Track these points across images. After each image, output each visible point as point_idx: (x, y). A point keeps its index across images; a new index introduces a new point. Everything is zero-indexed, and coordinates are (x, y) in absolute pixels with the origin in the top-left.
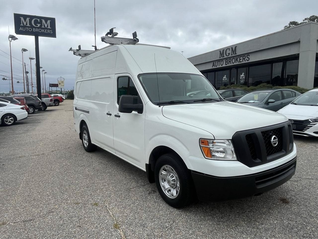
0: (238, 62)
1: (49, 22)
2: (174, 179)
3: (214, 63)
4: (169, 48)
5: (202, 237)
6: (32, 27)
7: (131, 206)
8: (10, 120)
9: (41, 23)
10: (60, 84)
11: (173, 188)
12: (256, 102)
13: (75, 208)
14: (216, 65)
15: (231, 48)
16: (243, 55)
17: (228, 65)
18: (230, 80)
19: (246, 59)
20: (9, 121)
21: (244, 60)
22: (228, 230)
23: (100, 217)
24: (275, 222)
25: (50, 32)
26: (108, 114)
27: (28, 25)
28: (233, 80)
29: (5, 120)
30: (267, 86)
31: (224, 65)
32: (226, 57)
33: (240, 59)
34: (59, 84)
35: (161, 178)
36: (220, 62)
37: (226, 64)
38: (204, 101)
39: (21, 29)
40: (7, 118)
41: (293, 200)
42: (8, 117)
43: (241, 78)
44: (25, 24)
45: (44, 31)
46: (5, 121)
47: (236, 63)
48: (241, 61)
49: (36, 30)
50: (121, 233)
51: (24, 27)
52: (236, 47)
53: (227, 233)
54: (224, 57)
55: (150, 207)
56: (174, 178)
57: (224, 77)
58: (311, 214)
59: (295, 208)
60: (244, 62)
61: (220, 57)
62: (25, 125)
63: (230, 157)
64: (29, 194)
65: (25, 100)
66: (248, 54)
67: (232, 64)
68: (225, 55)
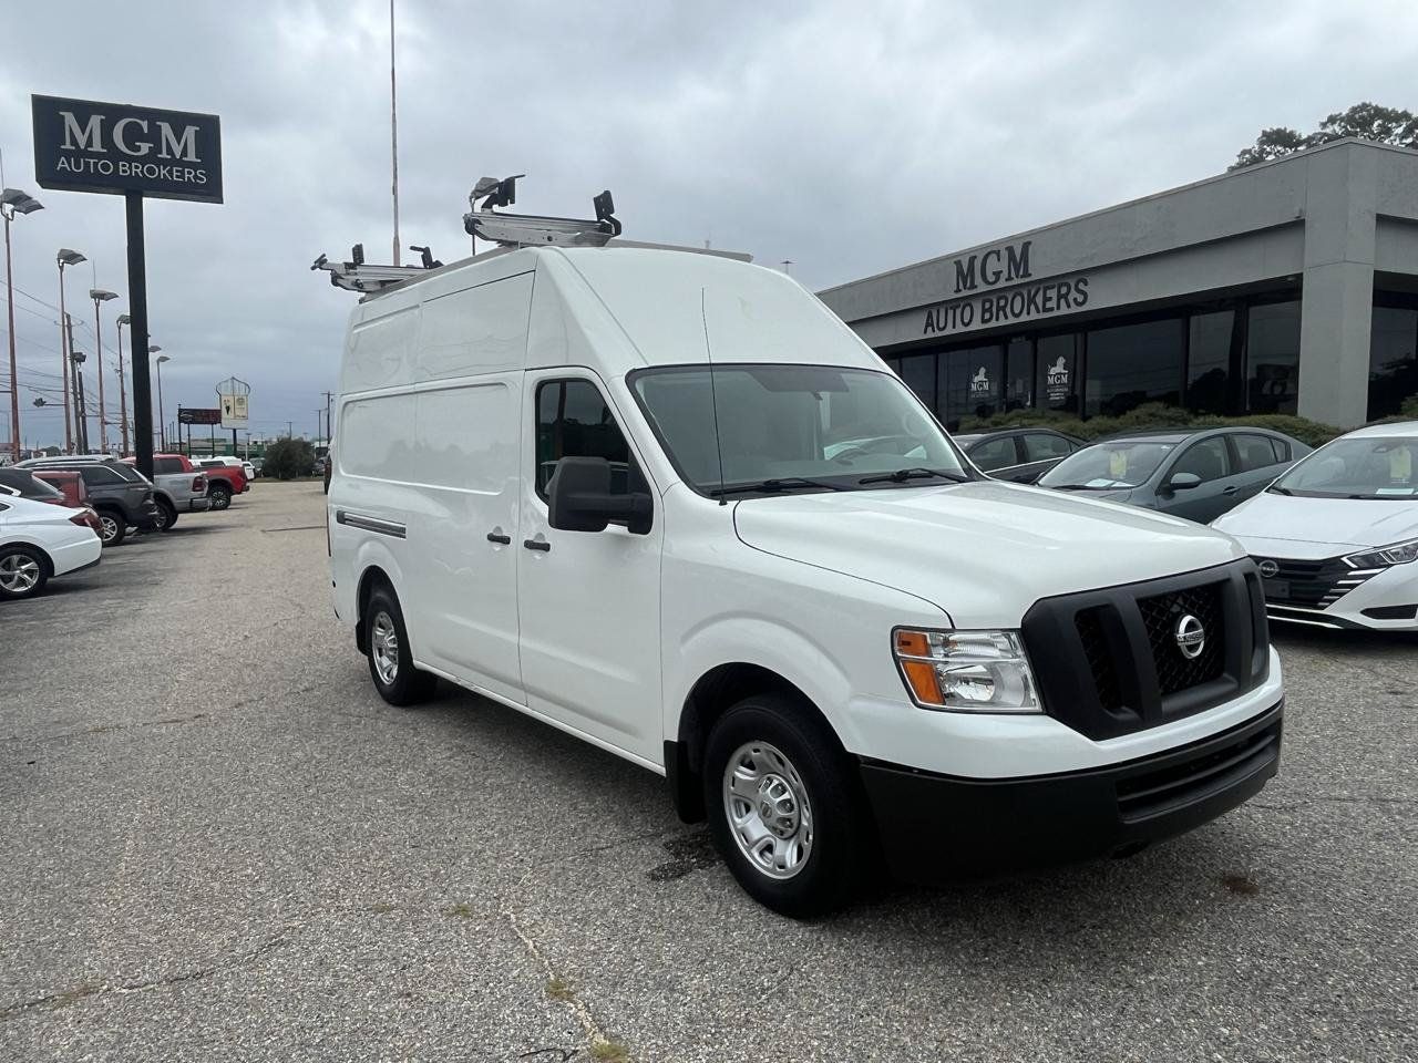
0: (1038, 312)
1: (190, 132)
2: (789, 801)
3: (930, 316)
5: (909, 1022)
6: (114, 154)
7: (609, 913)
8: (22, 575)
9: (154, 137)
10: (228, 409)
11: (785, 836)
12: (1117, 485)
13: (376, 925)
14: (941, 325)
15: (1007, 248)
16: (1058, 281)
17: (993, 324)
18: (1004, 390)
19: (1071, 298)
20: (16, 578)
21: (1062, 301)
22: (1011, 995)
23: (484, 957)
24: (1200, 963)
25: (196, 177)
26: (492, 538)
27: (97, 147)
28: (1018, 388)
30: (1168, 414)
31: (976, 325)
32: (982, 288)
33: (1046, 299)
34: (224, 410)
35: (732, 798)
36: (958, 311)
37: (984, 321)
38: (901, 480)
39: (62, 163)
40: (8, 566)
41: (1275, 879)
42: (15, 558)
43: (1051, 381)
44: (82, 141)
45: (170, 172)
47: (1028, 313)
48: (1049, 305)
49: (130, 168)
50: (582, 1014)
51: (79, 154)
52: (1026, 245)
53: (1008, 1004)
54: (973, 286)
55: (688, 918)
56: (786, 796)
57: (978, 374)
58: (1341, 932)
59: (1279, 911)
60: (1064, 311)
61: (958, 291)
62: (90, 594)
63: (1014, 700)
64: (170, 876)
65: (82, 482)
66: (1082, 276)
67: (1012, 320)
68: (978, 280)
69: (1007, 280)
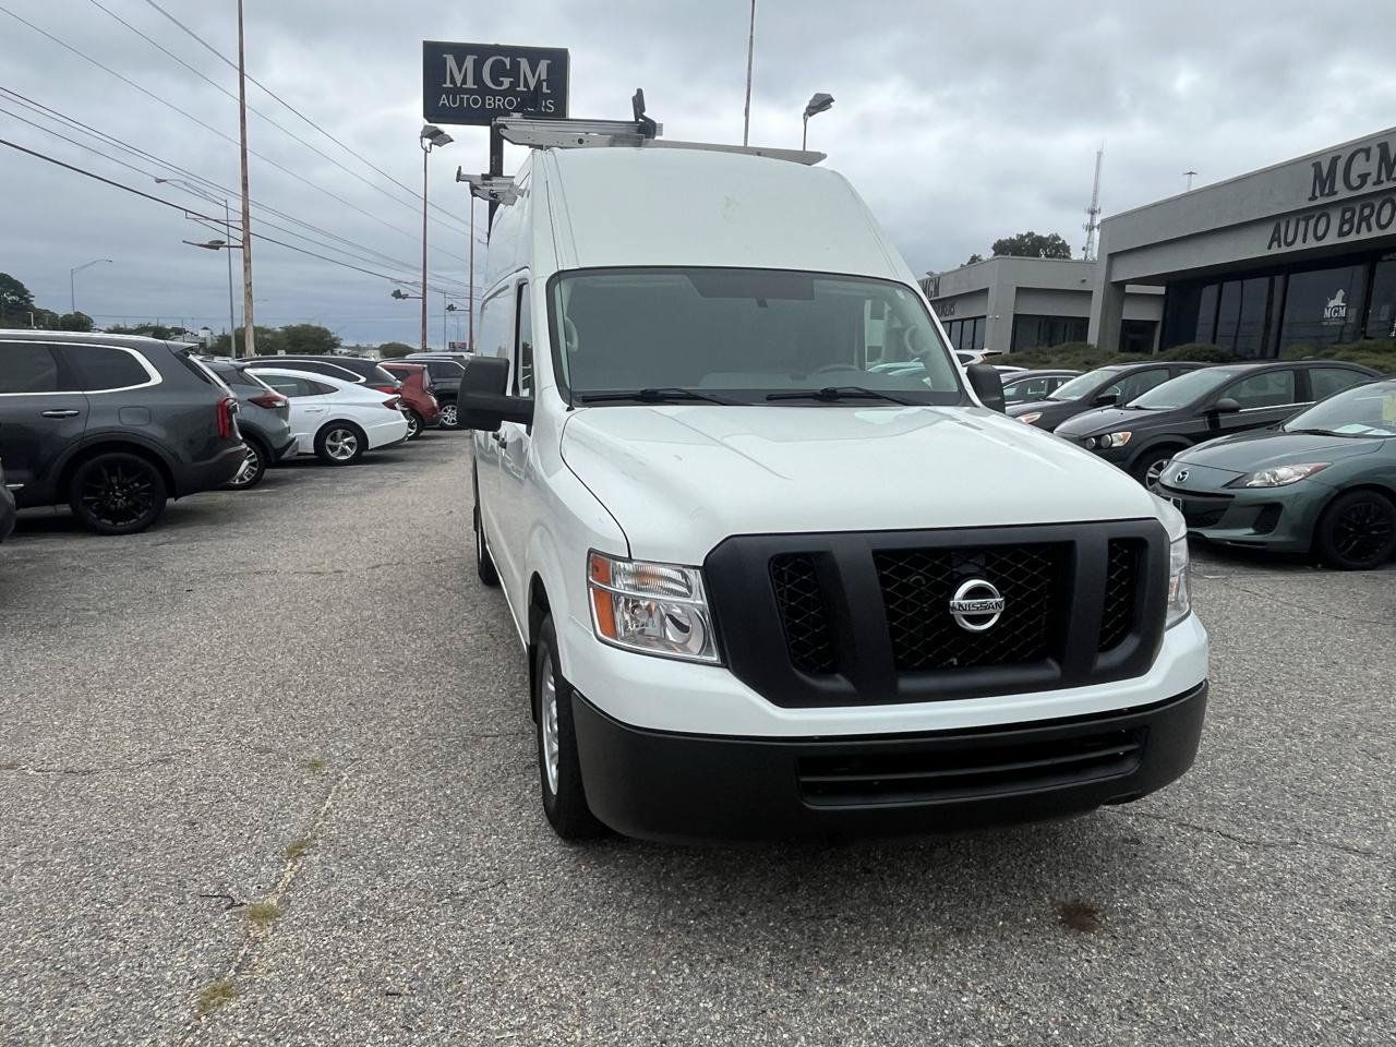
1: (543, 66)
3: (1277, 229)
4: (809, 158)
6: (483, 90)
7: (421, 794)
8: (344, 446)
9: (514, 72)
13: (244, 762)
14: (1289, 240)
15: (1379, 145)
17: (1353, 237)
18: (1364, 317)
20: (340, 448)
22: (668, 964)
23: (282, 807)
24: (913, 990)
27: (470, 84)
29: (328, 442)
31: (1332, 239)
32: (1343, 193)
37: (1341, 234)
39: (443, 100)
40: (334, 438)
41: (1134, 922)
42: (340, 432)
44: (459, 79)
46: (330, 447)
49: (494, 101)
51: (456, 91)
53: (654, 972)
54: (1333, 192)
57: (1334, 298)
61: (1313, 198)
65: (426, 373)
67: (1376, 233)
68: (1339, 184)
69: (1374, 184)
